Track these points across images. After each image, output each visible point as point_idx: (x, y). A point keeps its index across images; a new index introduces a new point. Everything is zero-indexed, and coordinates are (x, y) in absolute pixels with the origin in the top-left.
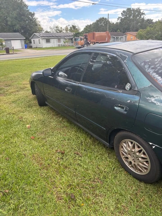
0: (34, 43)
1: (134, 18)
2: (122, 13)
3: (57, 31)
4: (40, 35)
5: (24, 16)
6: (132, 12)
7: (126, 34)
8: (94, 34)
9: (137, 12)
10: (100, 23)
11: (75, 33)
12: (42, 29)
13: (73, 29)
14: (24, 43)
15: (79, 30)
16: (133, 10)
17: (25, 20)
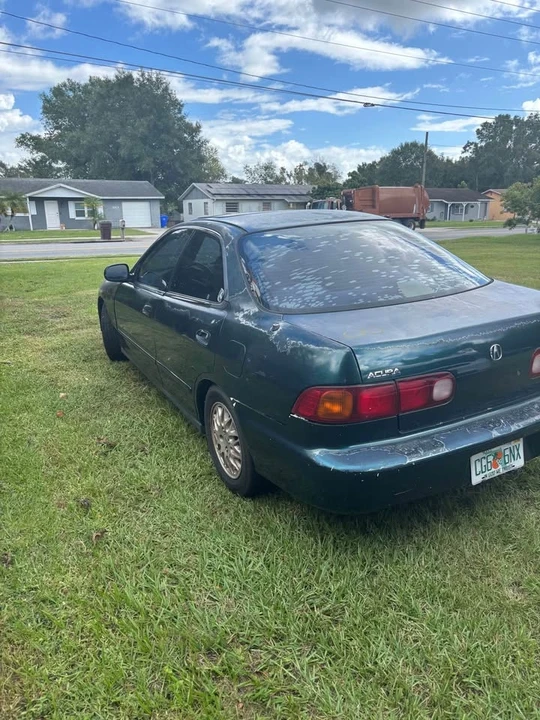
0: (190, 213)
1: (518, 146)
2: (478, 132)
3: (265, 180)
4: (209, 189)
5: (168, 132)
6: (514, 128)
7: (489, 195)
8: (374, 192)
9: (530, 128)
10: (404, 160)
11: (316, 187)
12: (223, 171)
13: (316, 175)
14: (159, 211)
15: (335, 179)
16: (517, 121)
17: (171, 145)
